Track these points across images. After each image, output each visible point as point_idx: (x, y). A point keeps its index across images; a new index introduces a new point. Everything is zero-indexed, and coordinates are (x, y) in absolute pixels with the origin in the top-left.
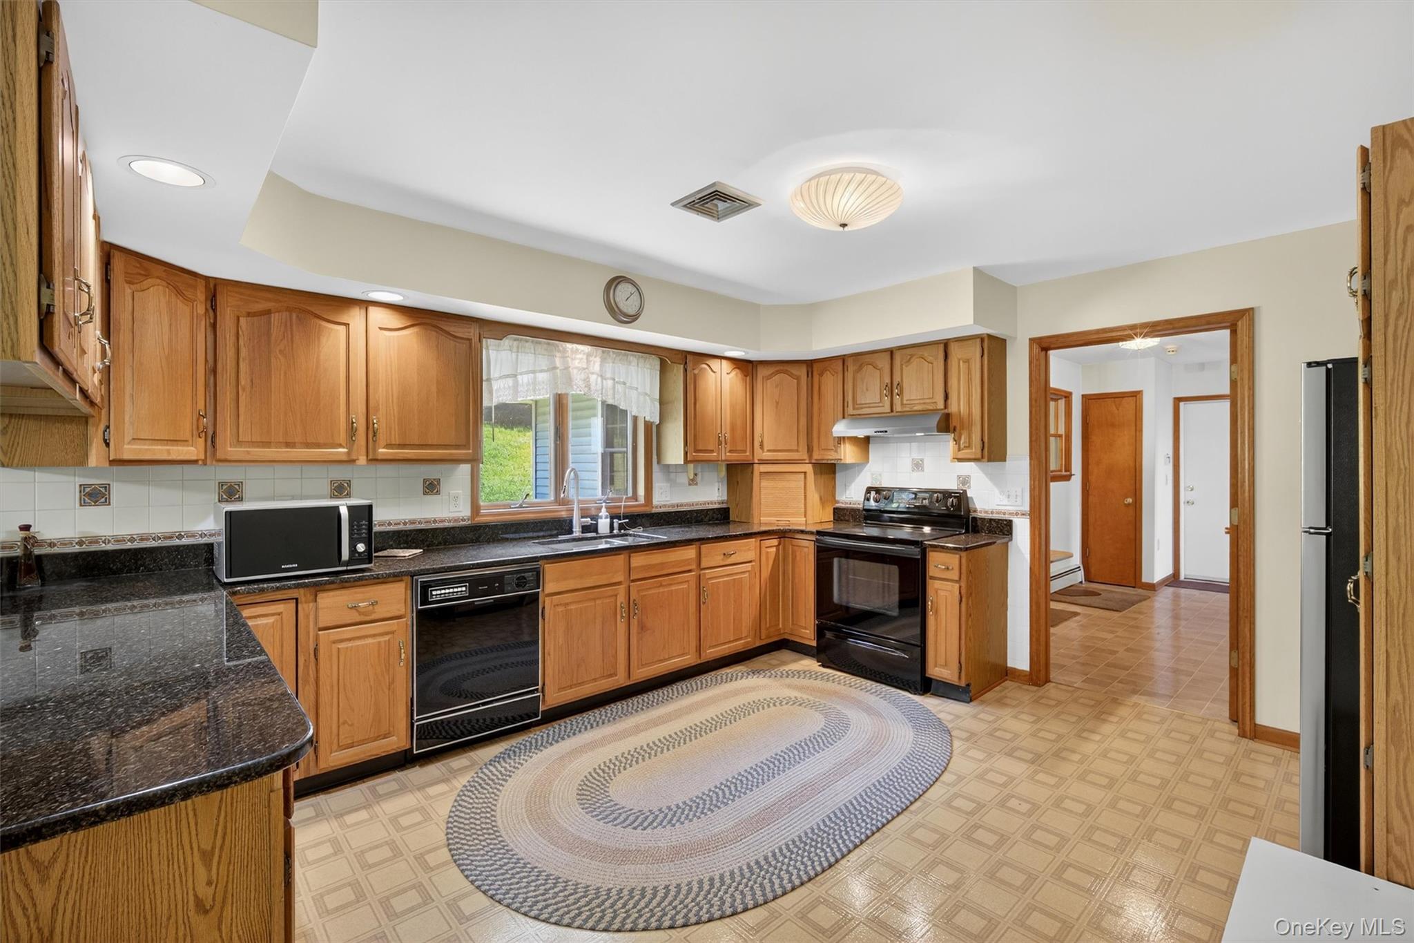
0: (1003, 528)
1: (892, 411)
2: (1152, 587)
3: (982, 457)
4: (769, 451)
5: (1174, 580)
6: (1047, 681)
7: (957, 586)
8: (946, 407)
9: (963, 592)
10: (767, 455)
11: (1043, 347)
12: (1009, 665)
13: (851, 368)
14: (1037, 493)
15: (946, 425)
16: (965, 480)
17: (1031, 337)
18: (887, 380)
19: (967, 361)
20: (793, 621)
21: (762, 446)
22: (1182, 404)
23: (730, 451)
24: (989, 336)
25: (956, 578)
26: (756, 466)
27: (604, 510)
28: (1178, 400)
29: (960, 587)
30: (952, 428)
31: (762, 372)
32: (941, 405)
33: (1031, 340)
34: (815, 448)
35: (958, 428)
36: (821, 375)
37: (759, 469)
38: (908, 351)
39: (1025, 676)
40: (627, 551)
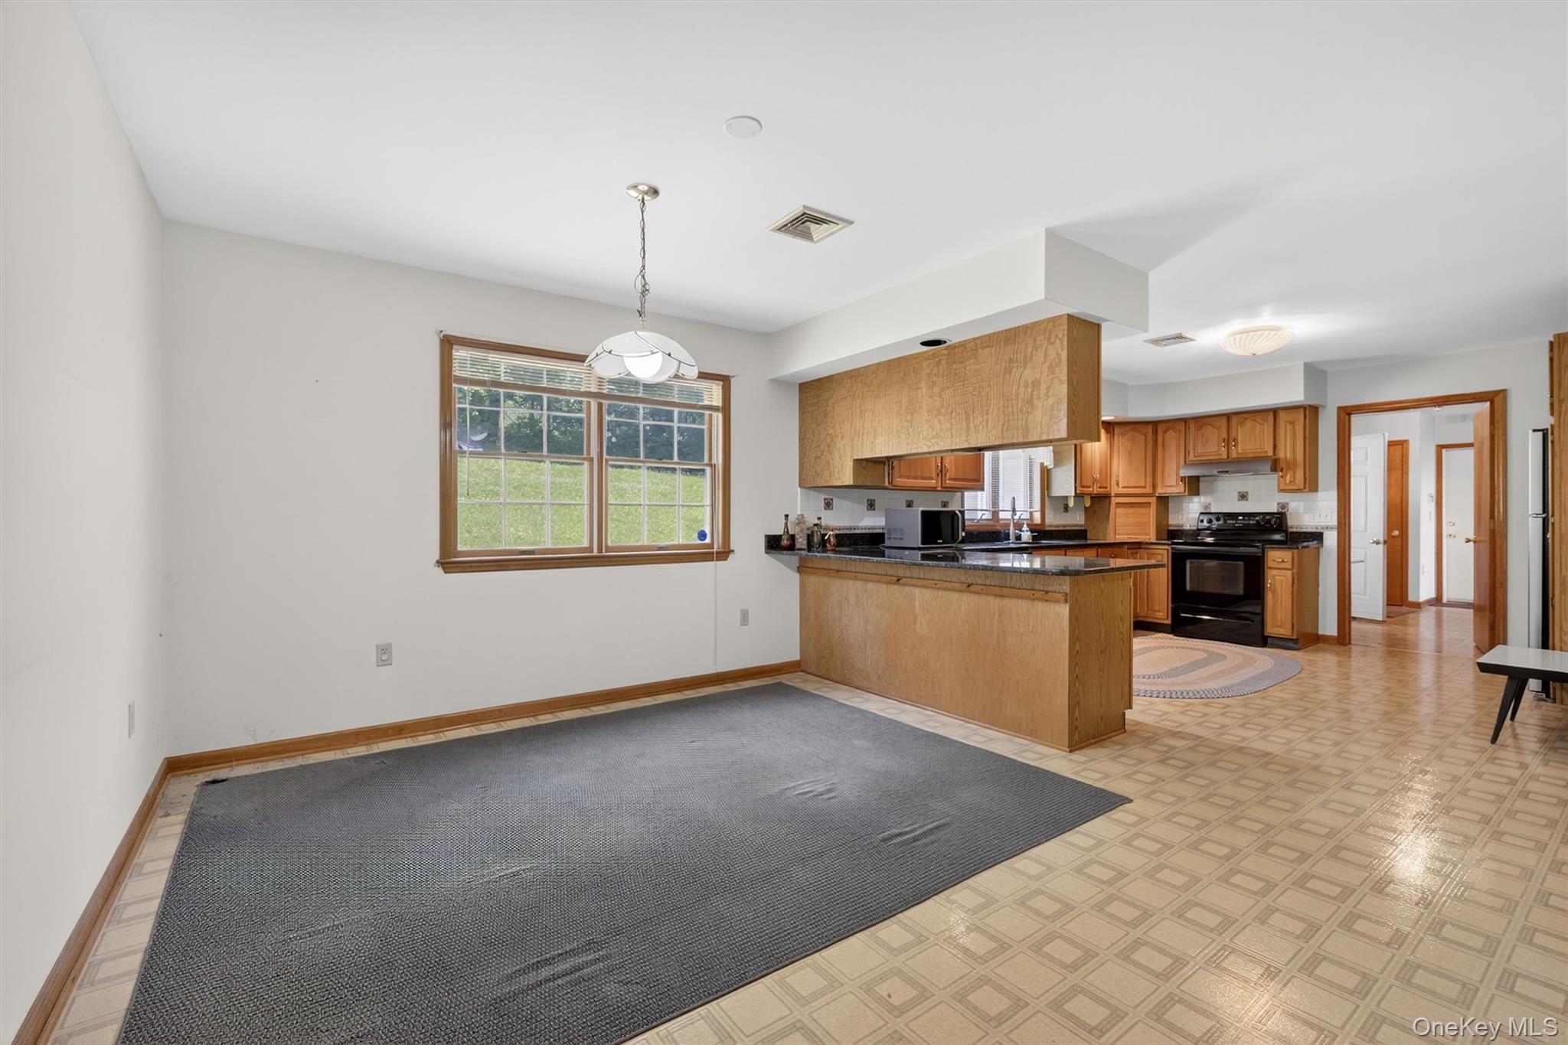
0: (1318, 537)
1: (1228, 458)
2: (1418, 606)
3: (1305, 488)
4: (1123, 487)
5: (1438, 601)
6: (1350, 643)
7: (1290, 573)
8: (1274, 454)
9: (1295, 577)
10: (1121, 491)
11: (1346, 414)
12: (1320, 633)
13: (1192, 426)
14: (1342, 513)
15: (1275, 466)
16: (1283, 506)
17: (1340, 405)
18: (1225, 436)
19: (1292, 423)
20: (1148, 607)
21: (1118, 484)
22: (1444, 451)
23: (1100, 488)
24: (1310, 406)
25: (1290, 567)
26: (1113, 499)
27: (1025, 526)
28: (1440, 448)
29: (1293, 573)
30: (1279, 469)
31: (1117, 430)
32: (1270, 453)
33: (1338, 408)
34: (1159, 484)
35: (1284, 469)
36: (1165, 432)
37: (1114, 500)
38: (1244, 416)
39: (1334, 639)
40: (1064, 549)
